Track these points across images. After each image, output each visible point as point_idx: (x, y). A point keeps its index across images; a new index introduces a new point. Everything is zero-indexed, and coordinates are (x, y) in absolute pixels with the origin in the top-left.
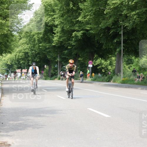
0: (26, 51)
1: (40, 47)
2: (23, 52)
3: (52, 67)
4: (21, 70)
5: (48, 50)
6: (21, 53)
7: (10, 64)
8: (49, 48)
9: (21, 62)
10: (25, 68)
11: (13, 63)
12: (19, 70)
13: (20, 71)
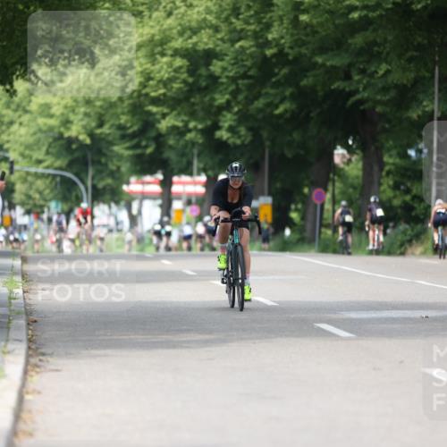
0: (201, 47)
1: (304, 18)
2: (176, 53)
3: (386, 159)
4: (166, 183)
5: (358, 40)
6: (163, 55)
7: (88, 141)
8: (365, 23)
9: (164, 125)
10: (195, 162)
11: (106, 130)
12: (148, 178)
13: (157, 189)
